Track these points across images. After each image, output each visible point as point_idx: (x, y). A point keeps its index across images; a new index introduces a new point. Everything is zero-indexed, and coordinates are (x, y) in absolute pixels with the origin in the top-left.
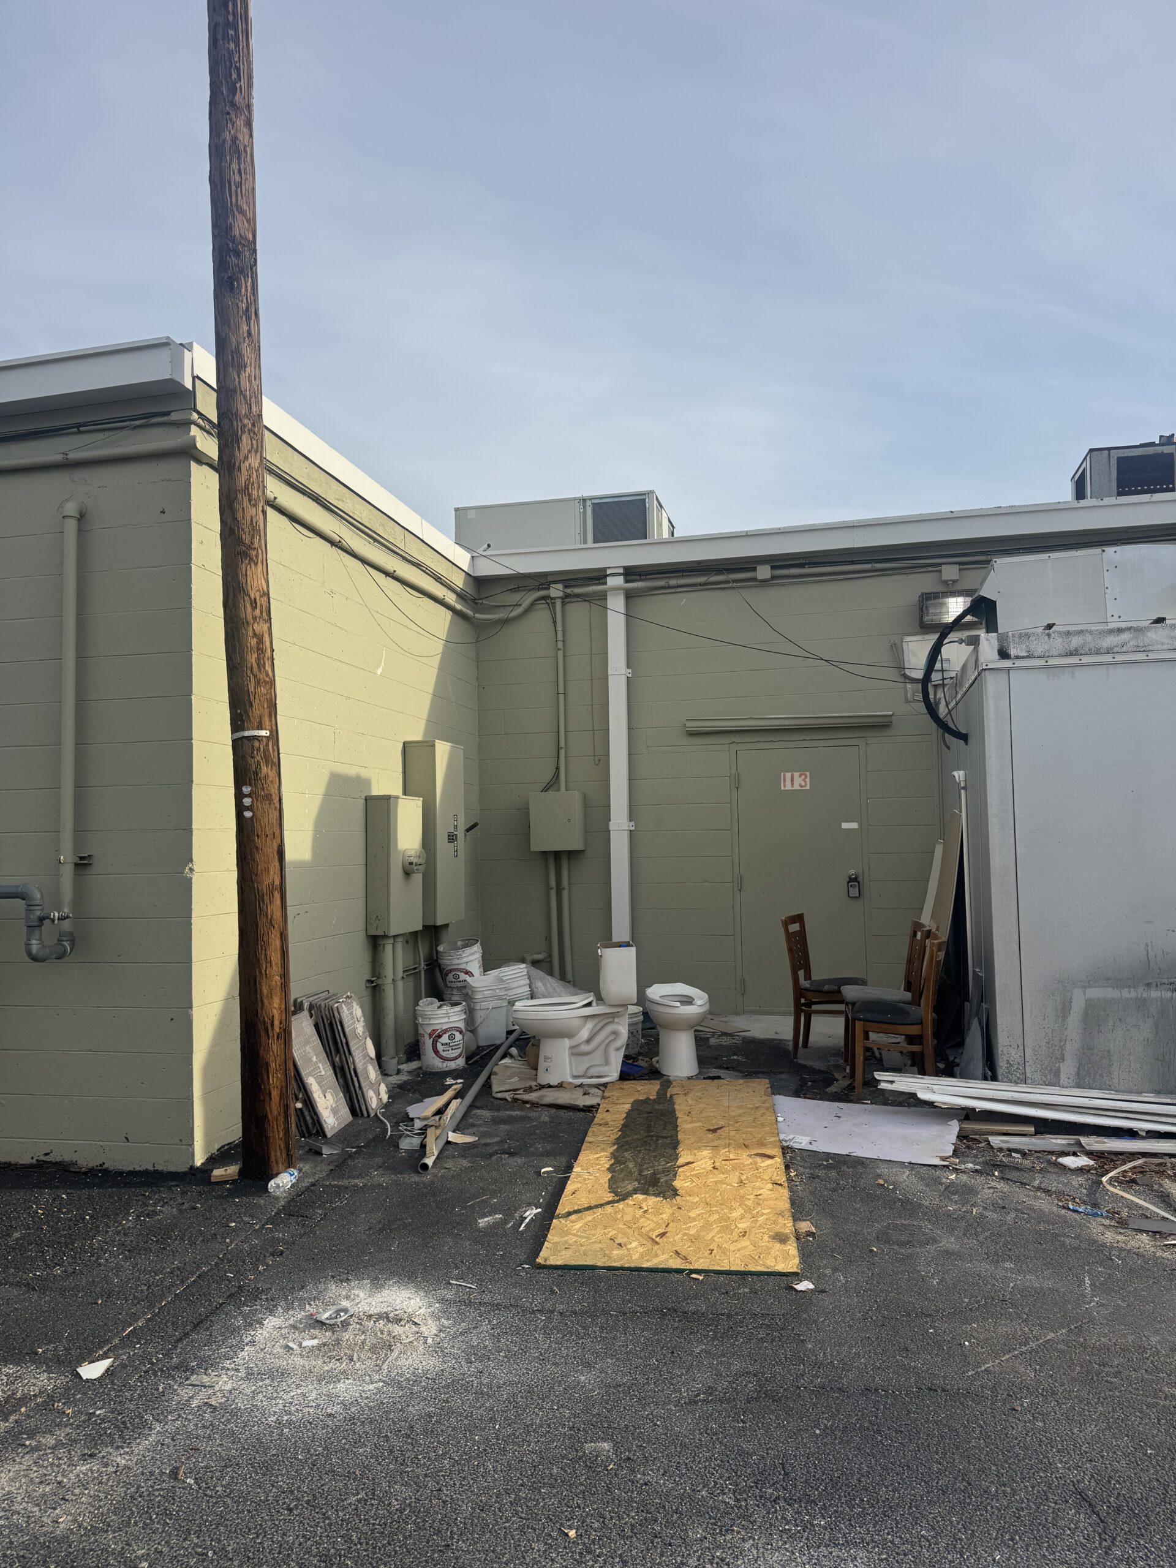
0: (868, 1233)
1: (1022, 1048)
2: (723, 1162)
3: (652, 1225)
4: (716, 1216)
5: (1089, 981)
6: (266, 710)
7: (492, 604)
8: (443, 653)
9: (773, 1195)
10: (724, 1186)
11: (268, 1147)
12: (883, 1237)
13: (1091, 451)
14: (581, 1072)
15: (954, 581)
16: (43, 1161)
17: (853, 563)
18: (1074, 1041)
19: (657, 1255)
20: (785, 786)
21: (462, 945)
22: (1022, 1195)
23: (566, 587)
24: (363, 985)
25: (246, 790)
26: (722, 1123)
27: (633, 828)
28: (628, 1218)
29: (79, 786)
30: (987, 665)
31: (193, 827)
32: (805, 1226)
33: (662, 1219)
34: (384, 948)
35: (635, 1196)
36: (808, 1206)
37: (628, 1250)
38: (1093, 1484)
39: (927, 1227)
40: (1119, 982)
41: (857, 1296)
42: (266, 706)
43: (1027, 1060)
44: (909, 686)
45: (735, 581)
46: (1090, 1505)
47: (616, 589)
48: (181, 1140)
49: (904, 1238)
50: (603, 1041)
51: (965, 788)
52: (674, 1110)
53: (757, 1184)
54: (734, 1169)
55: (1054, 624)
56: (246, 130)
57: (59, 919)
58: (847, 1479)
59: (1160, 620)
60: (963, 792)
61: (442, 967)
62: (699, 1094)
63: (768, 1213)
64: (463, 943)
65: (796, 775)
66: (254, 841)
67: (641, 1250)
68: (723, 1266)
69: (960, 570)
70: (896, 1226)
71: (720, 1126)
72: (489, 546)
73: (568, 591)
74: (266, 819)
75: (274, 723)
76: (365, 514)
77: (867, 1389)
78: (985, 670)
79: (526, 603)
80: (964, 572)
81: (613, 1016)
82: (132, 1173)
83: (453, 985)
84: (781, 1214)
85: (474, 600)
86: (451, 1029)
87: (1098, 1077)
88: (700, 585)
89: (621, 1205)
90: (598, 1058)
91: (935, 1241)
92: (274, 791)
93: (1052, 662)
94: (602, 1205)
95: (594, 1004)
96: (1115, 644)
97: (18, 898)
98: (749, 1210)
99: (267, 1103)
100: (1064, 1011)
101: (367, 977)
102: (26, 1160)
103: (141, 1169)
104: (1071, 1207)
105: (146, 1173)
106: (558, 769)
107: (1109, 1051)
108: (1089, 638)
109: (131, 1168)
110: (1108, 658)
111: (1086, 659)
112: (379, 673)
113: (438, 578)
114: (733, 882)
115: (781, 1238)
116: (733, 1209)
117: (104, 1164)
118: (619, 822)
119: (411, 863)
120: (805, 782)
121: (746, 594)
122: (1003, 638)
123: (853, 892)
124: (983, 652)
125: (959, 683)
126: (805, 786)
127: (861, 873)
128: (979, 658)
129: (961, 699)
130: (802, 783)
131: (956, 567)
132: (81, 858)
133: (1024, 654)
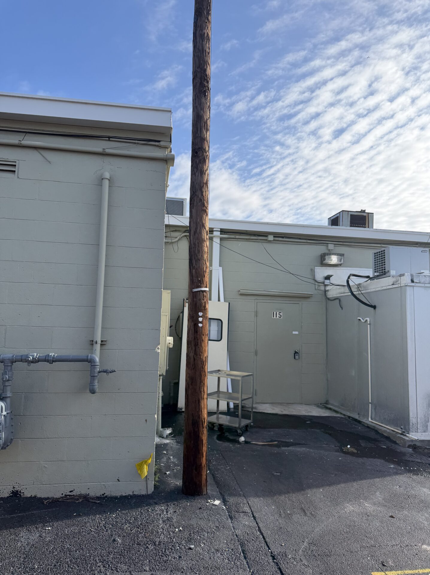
1: (416, 418)
11: (201, 479)
13: (343, 211)
15: (332, 250)
17: (300, 239)
25: (200, 314)
29: (103, 307)
30: (407, 284)
44: (316, 283)
45: (260, 240)
47: (217, 237)
51: (370, 324)
66: (202, 337)
74: (206, 327)
78: (405, 286)
79: (178, 238)
80: (336, 247)
88: (246, 239)
93: (426, 285)
97: (85, 361)
102: (57, 495)
103: (126, 495)
105: (130, 496)
109: (120, 495)
117: (105, 493)
121: (263, 244)
122: (412, 276)
123: (297, 357)
124: (406, 280)
125: (364, 287)
126: (281, 317)
127: (299, 350)
128: (400, 281)
129: (367, 293)
130: (280, 316)
131: (333, 245)
132: (102, 341)
133: (418, 282)
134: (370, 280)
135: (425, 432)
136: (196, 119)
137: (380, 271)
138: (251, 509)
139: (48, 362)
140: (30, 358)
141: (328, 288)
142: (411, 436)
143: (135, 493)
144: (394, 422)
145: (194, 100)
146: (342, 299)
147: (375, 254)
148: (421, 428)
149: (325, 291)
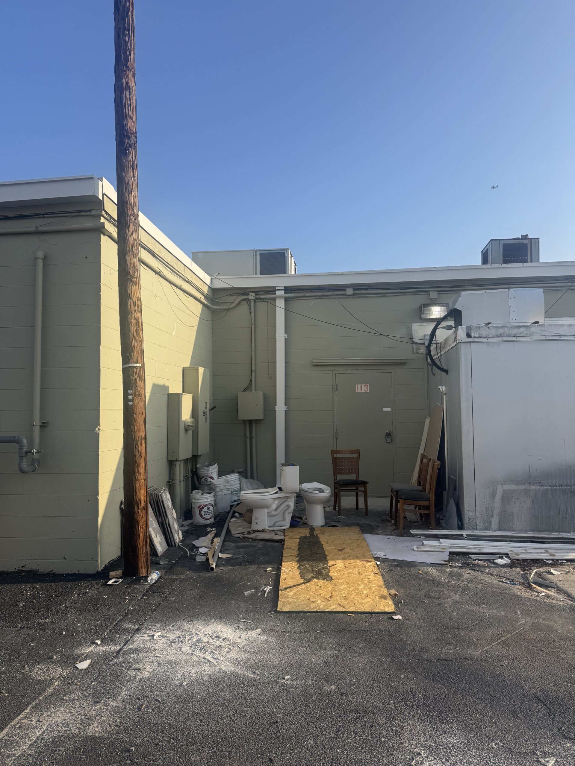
0: (421, 594)
1: (475, 511)
2: (349, 564)
3: (325, 593)
4: (353, 588)
5: (505, 481)
6: (139, 354)
7: (220, 301)
8: (199, 325)
9: (375, 579)
10: (352, 575)
11: (138, 561)
12: (427, 595)
13: (492, 240)
14: (272, 524)
15: (435, 299)
16: (21, 570)
17: (390, 289)
18: (497, 508)
19: (331, 606)
20: (358, 391)
21: (208, 464)
22: (480, 577)
23: (256, 294)
24: (165, 484)
25: (130, 392)
26: (344, 547)
27: (287, 409)
28: (313, 590)
29: (42, 388)
30: (461, 340)
31: (100, 408)
32: (393, 592)
33: (329, 590)
34: (175, 466)
35: (313, 580)
36: (392, 583)
37: (317, 604)
38: (541, 693)
39: (446, 591)
40: (518, 482)
41: (423, 621)
42: (139, 352)
43: (477, 517)
44: (414, 346)
45: (336, 295)
46: (542, 702)
47: (280, 297)
48: (92, 559)
49: (437, 596)
50: (282, 510)
51: (445, 394)
52: (320, 541)
53: (367, 574)
54: (354, 567)
55: (491, 323)
56: (133, 79)
57: (36, 453)
58: (440, 696)
59: (536, 323)
60: (444, 396)
61: (199, 475)
62: (329, 534)
63: (375, 587)
64: (208, 463)
65: (363, 385)
66: (133, 416)
67: (323, 604)
68: (362, 610)
69: (438, 294)
70: (432, 591)
71: (343, 548)
72: (219, 273)
73: (257, 297)
74: (139, 406)
75: (143, 360)
76: (169, 258)
77: (438, 660)
78: (460, 342)
79: (237, 302)
81: (287, 498)
82: (67, 575)
83: (205, 484)
84: (381, 587)
85: (212, 300)
86: (208, 504)
87: (508, 524)
88: (320, 296)
89: (308, 584)
90: (280, 518)
91: (451, 597)
92: (143, 393)
93: (490, 340)
94: (300, 585)
95: (279, 492)
96: (517, 332)
97: (14, 442)
98: (366, 585)
99: (138, 540)
100: (494, 495)
101: (167, 480)
102: (12, 570)
103: (72, 573)
104: (504, 581)
105: (75, 574)
106: (251, 380)
107: (513, 513)
108: (506, 329)
109: (67, 573)
110: (514, 339)
111: (505, 339)
112: (173, 335)
113: (198, 289)
114: (333, 435)
115: (384, 597)
116: (359, 585)
117: (53, 570)
118: (280, 407)
119: (189, 426)
120: (367, 389)
121: (342, 301)
122: (468, 328)
124: (460, 335)
125: (443, 346)
126: (367, 391)
128: (457, 337)
129: (444, 353)
131: (437, 292)
132: (42, 423)
133: (478, 336)
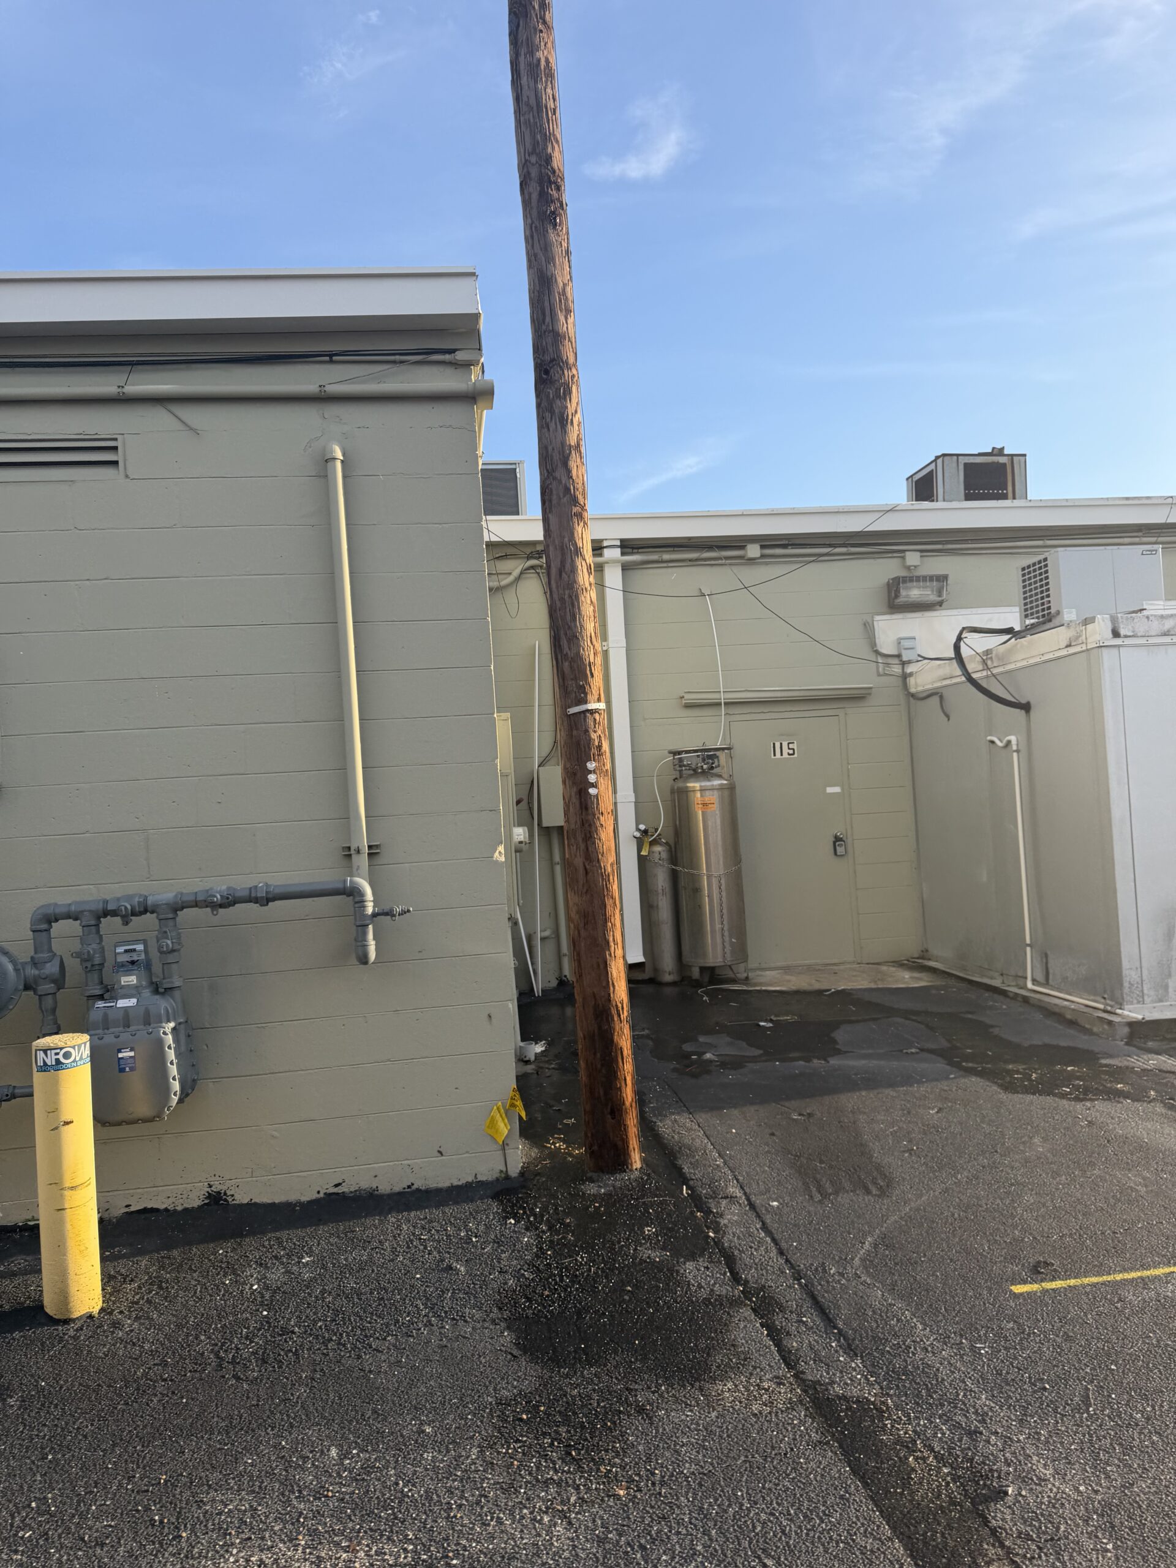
1: (1139, 969)
6: (601, 682)
11: (627, 1136)
13: (944, 455)
15: (915, 567)
16: (334, 1193)
17: (830, 546)
25: (591, 765)
27: (635, 800)
30: (1103, 643)
42: (601, 677)
43: (1145, 977)
44: (880, 660)
45: (727, 558)
47: (614, 561)
51: (1018, 751)
66: (599, 818)
69: (920, 557)
78: (1096, 647)
79: (516, 573)
80: (926, 559)
82: (452, 1189)
88: (690, 560)
93: (1152, 641)
97: (339, 894)
99: (623, 1091)
102: (307, 1196)
103: (460, 1183)
105: (468, 1185)
109: (447, 1184)
117: (413, 1184)
121: (735, 569)
122: (1114, 620)
123: (840, 850)
124: (1100, 631)
125: (999, 658)
126: (793, 754)
127: (844, 832)
128: (1084, 636)
129: (1007, 672)
130: (791, 752)
131: (918, 554)
132: (370, 847)
133: (1131, 634)
134: (1013, 639)
135: (1161, 1001)
136: (538, 288)
137: (1037, 612)
138: (743, 1190)
139: (256, 902)
140: (216, 897)
141: (909, 669)
142: (1126, 1013)
143: (480, 1178)
144: (1087, 985)
145: (530, 239)
146: (945, 693)
147: (1023, 569)
148: (1152, 993)
149: (905, 677)
